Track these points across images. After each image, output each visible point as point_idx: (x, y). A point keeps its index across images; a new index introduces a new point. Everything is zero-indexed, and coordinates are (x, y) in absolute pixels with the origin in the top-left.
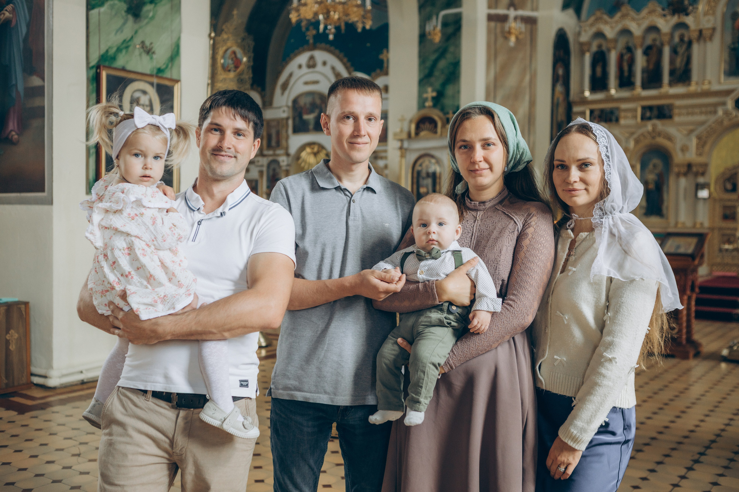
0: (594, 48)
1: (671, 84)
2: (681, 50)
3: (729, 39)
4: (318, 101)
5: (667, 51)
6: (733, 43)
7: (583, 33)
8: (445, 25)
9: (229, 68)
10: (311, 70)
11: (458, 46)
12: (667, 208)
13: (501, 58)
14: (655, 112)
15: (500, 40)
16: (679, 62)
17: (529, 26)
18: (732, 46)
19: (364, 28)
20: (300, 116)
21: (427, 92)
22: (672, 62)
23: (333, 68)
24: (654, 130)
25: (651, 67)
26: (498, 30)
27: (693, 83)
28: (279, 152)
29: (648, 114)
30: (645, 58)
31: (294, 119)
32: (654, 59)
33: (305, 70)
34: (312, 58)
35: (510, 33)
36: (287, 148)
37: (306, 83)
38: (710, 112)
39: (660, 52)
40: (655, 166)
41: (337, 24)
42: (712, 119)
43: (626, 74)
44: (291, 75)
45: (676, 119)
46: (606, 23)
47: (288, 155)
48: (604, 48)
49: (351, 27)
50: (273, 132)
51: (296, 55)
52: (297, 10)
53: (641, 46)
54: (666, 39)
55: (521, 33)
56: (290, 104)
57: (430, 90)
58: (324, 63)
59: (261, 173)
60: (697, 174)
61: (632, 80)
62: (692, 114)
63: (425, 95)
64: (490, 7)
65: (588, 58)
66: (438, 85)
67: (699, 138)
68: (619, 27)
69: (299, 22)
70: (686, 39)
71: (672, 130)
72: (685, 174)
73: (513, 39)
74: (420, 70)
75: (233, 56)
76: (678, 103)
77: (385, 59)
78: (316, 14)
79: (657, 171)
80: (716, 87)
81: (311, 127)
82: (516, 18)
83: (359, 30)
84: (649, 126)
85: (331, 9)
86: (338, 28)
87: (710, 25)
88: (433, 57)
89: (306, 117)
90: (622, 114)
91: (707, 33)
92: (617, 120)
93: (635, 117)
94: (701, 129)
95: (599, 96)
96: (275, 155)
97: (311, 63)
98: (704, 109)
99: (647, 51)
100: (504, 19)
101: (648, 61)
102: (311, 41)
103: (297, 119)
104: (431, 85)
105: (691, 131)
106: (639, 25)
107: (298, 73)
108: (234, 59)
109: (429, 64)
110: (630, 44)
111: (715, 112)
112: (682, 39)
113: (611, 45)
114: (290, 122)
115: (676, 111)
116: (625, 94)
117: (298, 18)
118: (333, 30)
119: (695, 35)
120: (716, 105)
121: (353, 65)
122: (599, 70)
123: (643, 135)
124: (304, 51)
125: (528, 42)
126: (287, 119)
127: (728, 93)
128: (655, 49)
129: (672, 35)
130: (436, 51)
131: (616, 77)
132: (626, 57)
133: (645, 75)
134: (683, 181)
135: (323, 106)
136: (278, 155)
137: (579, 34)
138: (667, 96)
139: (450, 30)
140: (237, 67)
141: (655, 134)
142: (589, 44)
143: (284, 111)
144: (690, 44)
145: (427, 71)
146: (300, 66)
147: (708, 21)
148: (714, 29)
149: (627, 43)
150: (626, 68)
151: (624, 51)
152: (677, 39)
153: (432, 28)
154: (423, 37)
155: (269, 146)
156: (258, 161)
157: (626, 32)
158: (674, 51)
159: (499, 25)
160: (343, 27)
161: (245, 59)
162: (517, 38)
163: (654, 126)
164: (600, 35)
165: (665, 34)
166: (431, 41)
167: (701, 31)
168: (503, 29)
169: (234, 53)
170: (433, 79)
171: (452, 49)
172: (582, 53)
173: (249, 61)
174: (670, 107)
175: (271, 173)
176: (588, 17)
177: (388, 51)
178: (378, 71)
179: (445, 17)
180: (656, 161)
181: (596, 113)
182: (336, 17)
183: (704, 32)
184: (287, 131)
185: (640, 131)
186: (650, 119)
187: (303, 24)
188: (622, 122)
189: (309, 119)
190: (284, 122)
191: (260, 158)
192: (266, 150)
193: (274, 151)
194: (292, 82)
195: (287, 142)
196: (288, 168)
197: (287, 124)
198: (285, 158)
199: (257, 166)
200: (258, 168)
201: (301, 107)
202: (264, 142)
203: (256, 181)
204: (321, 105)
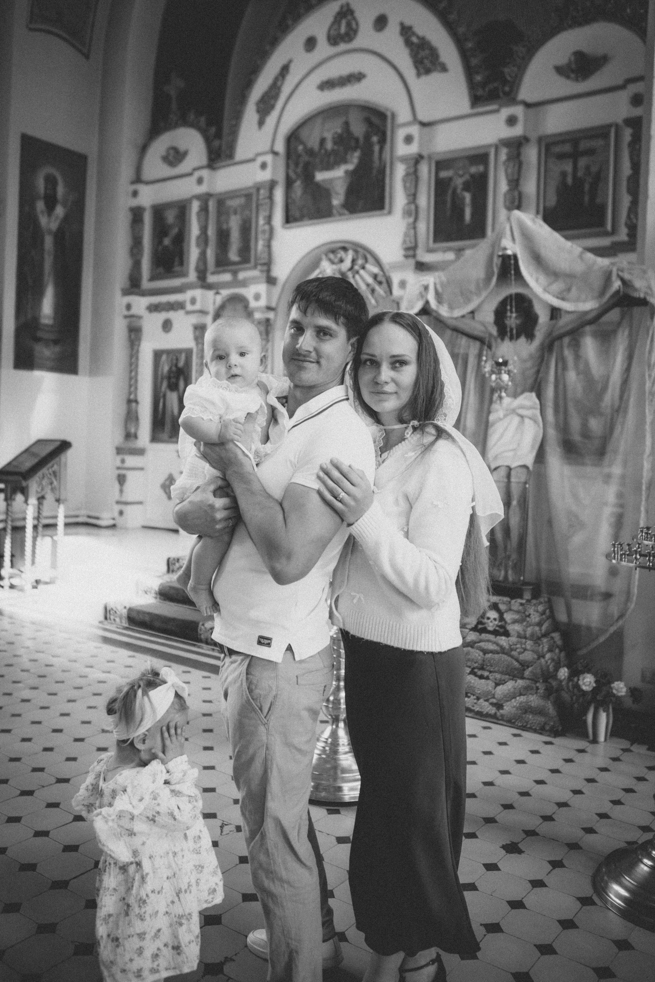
10: (343, 47)
20: (308, 178)
23: (406, 31)
28: (246, 275)
31: (289, 184)
33: (323, 49)
34: (346, 14)
36: (268, 265)
37: (326, 85)
44: (285, 70)
47: (270, 280)
50: (234, 223)
51: (299, 17)
56: (280, 147)
58: (381, 23)
59: (199, 330)
81: (336, 202)
96: (236, 283)
97: (343, 28)
103: (298, 184)
107: (303, 62)
114: (279, 195)
126: (272, 185)
135: (375, 139)
136: (244, 284)
143: (264, 166)
146: (310, 44)
155: (222, 263)
156: (193, 301)
184: (269, 219)
189: (331, 181)
190: (263, 193)
191: (198, 293)
192: (213, 273)
193: (235, 273)
194: (286, 89)
195: (269, 246)
196: (271, 315)
197: (271, 197)
198: (262, 288)
199: (188, 313)
200: (194, 319)
201: (310, 152)
202: (210, 253)
203: (189, 353)
204: (367, 137)
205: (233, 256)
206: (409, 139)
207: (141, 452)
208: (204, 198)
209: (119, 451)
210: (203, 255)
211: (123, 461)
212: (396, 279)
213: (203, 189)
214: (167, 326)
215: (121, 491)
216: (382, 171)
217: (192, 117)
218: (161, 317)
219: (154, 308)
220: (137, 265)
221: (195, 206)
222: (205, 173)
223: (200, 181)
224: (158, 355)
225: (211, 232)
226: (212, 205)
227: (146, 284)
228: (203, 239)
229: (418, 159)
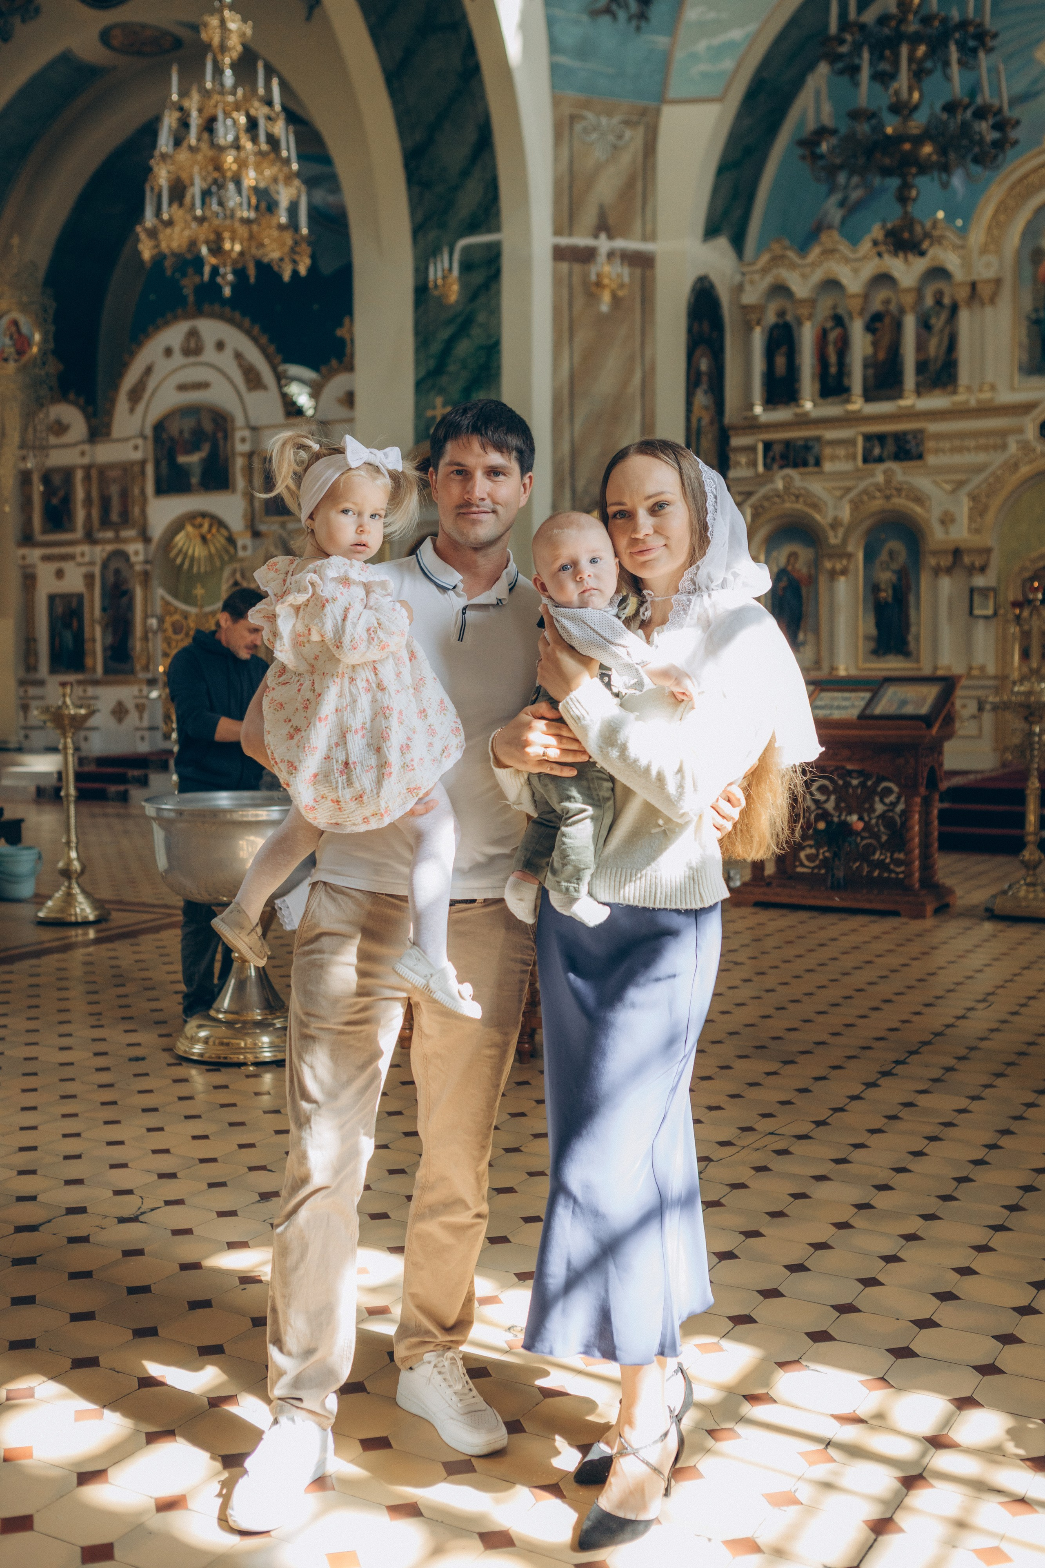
0: (771, 318)
1: (919, 392)
2: (938, 322)
3: (1027, 302)
4: (208, 426)
5: (910, 324)
6: (1036, 310)
7: (748, 288)
8: (467, 267)
9: (5, 355)
10: (193, 359)
11: (495, 311)
12: (917, 639)
13: (583, 336)
14: (891, 447)
15: (580, 301)
16: (934, 346)
17: (638, 271)
18: (1034, 316)
19: (295, 273)
20: (171, 458)
21: (434, 408)
22: (921, 346)
23: (238, 356)
24: (888, 481)
25: (882, 356)
26: (576, 280)
27: (961, 389)
28: (127, 533)
29: (877, 451)
30: (869, 338)
32: (885, 342)
33: (178, 359)
34: (193, 333)
35: (599, 284)
36: (144, 526)
37: (182, 387)
38: (995, 447)
39: (898, 326)
40: (891, 553)
41: (239, 266)
42: (997, 459)
43: (833, 370)
44: (149, 370)
45: (931, 460)
46: (793, 266)
47: (146, 539)
48: (789, 318)
49: (265, 269)
50: (114, 491)
51: (158, 328)
52: (153, 234)
53: (861, 314)
54: (908, 300)
55: (622, 286)
57: (439, 401)
58: (220, 346)
59: (89, 578)
60: (971, 570)
61: (846, 381)
62: (960, 450)
63: (429, 413)
64: (557, 232)
65: (758, 338)
66: (455, 390)
67: (974, 498)
68: (818, 276)
69: (159, 259)
70: (947, 301)
71: (923, 483)
72: (949, 571)
73: (606, 297)
74: (418, 362)
75: (13, 329)
76: (933, 427)
77: (347, 337)
78: (193, 244)
79: (895, 566)
80: (1006, 397)
81: (194, 480)
82: (611, 255)
83: (287, 276)
84: (879, 474)
85: (226, 235)
86: (241, 273)
87: (989, 274)
88: (445, 334)
89: (182, 459)
90: (828, 451)
91: (985, 291)
92: (818, 463)
93: (854, 457)
94: (977, 480)
95: (782, 414)
96: (117, 539)
97: (192, 345)
98: (982, 441)
99: (873, 324)
100: (587, 256)
101: (875, 344)
102: (191, 299)
103: (164, 464)
104: (441, 391)
105: (960, 484)
106: (856, 271)
107: (163, 366)
108: (16, 336)
109: (436, 347)
110: (840, 311)
111: (1004, 447)
112: (939, 303)
113: (804, 311)
114: (150, 469)
115: (930, 444)
116: (832, 410)
117: (155, 251)
118: (230, 277)
119: (963, 294)
120: (1003, 433)
121: (279, 350)
122: (780, 361)
123: (865, 491)
124: (176, 319)
125: (638, 306)
126: (143, 463)
127: (1027, 408)
128: (887, 320)
129: (919, 291)
130: (450, 321)
131: (813, 376)
132: (832, 336)
133: (871, 372)
134: (946, 584)
135: (220, 435)
136: (125, 541)
137: (740, 288)
138: (911, 414)
139: (478, 278)
140: (20, 353)
141: (890, 489)
142: (760, 309)
143: (136, 448)
144: (954, 309)
145: (432, 363)
146: (168, 352)
147: (988, 265)
148: (998, 282)
149: (835, 307)
150: (833, 358)
151: (829, 324)
152: (929, 301)
153: (440, 274)
154: (422, 291)
155: (105, 522)
156: (82, 554)
157: (832, 285)
158: (925, 325)
159: (577, 268)
160: (252, 272)
161: (37, 337)
162: (614, 296)
163: (888, 473)
164: (780, 290)
165: (908, 290)
166: (440, 302)
167: (974, 285)
168: (585, 277)
169: (15, 323)
170: (444, 380)
171: (481, 318)
172: (748, 328)
173: (45, 340)
174: (919, 434)
175: (111, 579)
176: (758, 253)
177: (352, 321)
178: (334, 363)
179: (467, 250)
180: (895, 545)
181: (777, 449)
182: (238, 248)
183: (979, 287)
184: (143, 490)
185: (863, 485)
186: (880, 460)
187: (168, 264)
188: (828, 466)
189: (189, 464)
190: (137, 469)
191: (86, 548)
192: (99, 530)
193: (117, 532)
194: (151, 385)
195: (143, 512)
196: (148, 567)
197: (143, 473)
198: (139, 546)
199: (80, 565)
200: (83, 570)
201: (172, 439)
202: (95, 513)
203: (80, 597)
204: (215, 434)
205: (115, 517)
206: (243, 440)
207: (41, 683)
208: (87, 469)
209: (22, 683)
210: (89, 516)
211: (26, 692)
212: (240, 543)
213: (86, 461)
214: (60, 574)
215: (26, 718)
216: (226, 460)
217: (72, 396)
218: (53, 566)
219: (46, 558)
220: (28, 522)
221: (79, 475)
222: (86, 447)
223: (83, 454)
224: (52, 598)
225: (95, 494)
226: (94, 473)
227: (39, 537)
228: (88, 501)
229: (250, 455)
